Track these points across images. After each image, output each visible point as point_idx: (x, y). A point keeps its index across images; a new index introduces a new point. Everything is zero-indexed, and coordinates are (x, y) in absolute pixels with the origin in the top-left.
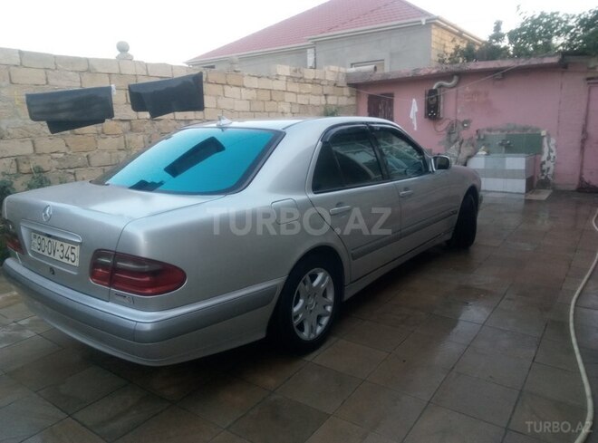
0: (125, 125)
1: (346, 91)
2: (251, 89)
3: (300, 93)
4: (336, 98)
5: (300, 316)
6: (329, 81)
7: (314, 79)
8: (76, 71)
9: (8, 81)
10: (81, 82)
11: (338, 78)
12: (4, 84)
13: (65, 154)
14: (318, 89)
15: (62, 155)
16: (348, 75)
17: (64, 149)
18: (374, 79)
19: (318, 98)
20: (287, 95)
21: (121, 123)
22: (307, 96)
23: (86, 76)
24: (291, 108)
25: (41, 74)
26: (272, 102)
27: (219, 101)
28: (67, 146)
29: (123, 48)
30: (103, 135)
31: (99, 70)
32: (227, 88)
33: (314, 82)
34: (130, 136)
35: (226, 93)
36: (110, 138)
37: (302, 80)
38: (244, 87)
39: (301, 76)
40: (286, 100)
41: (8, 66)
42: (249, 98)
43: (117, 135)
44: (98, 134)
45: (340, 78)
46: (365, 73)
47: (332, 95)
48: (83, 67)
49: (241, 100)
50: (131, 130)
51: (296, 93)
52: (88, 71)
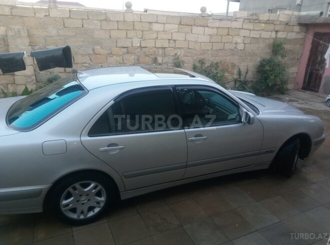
0: (125, 50)
1: (297, 29)
2: (213, 28)
3: (254, 30)
4: (286, 33)
5: (70, 205)
6: (281, 22)
7: (268, 20)
8: (99, 20)
9: (62, 26)
10: (101, 26)
11: (290, 18)
12: (60, 28)
13: (90, 64)
14: (271, 27)
15: (87, 65)
16: (300, 17)
17: (89, 61)
18: (318, 21)
19: (270, 33)
20: (242, 31)
21: (122, 49)
22: (259, 32)
23: (104, 22)
24: (244, 40)
25: (80, 22)
26: (229, 36)
27: (187, 36)
28: (90, 59)
29: (129, 6)
30: (111, 55)
31: (112, 19)
32: (194, 28)
33: (267, 22)
34: (127, 56)
35: (193, 31)
36: (114, 56)
37: (256, 21)
38: (208, 26)
39: (256, 18)
40: (240, 35)
41: (63, 18)
42: (211, 34)
43: (118, 55)
44: (109, 55)
45: (292, 19)
46: (313, 17)
47: (283, 31)
48: (103, 17)
49: (204, 34)
50: (128, 53)
51: (250, 30)
52: (106, 20)
